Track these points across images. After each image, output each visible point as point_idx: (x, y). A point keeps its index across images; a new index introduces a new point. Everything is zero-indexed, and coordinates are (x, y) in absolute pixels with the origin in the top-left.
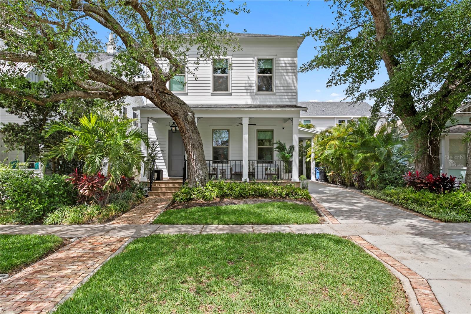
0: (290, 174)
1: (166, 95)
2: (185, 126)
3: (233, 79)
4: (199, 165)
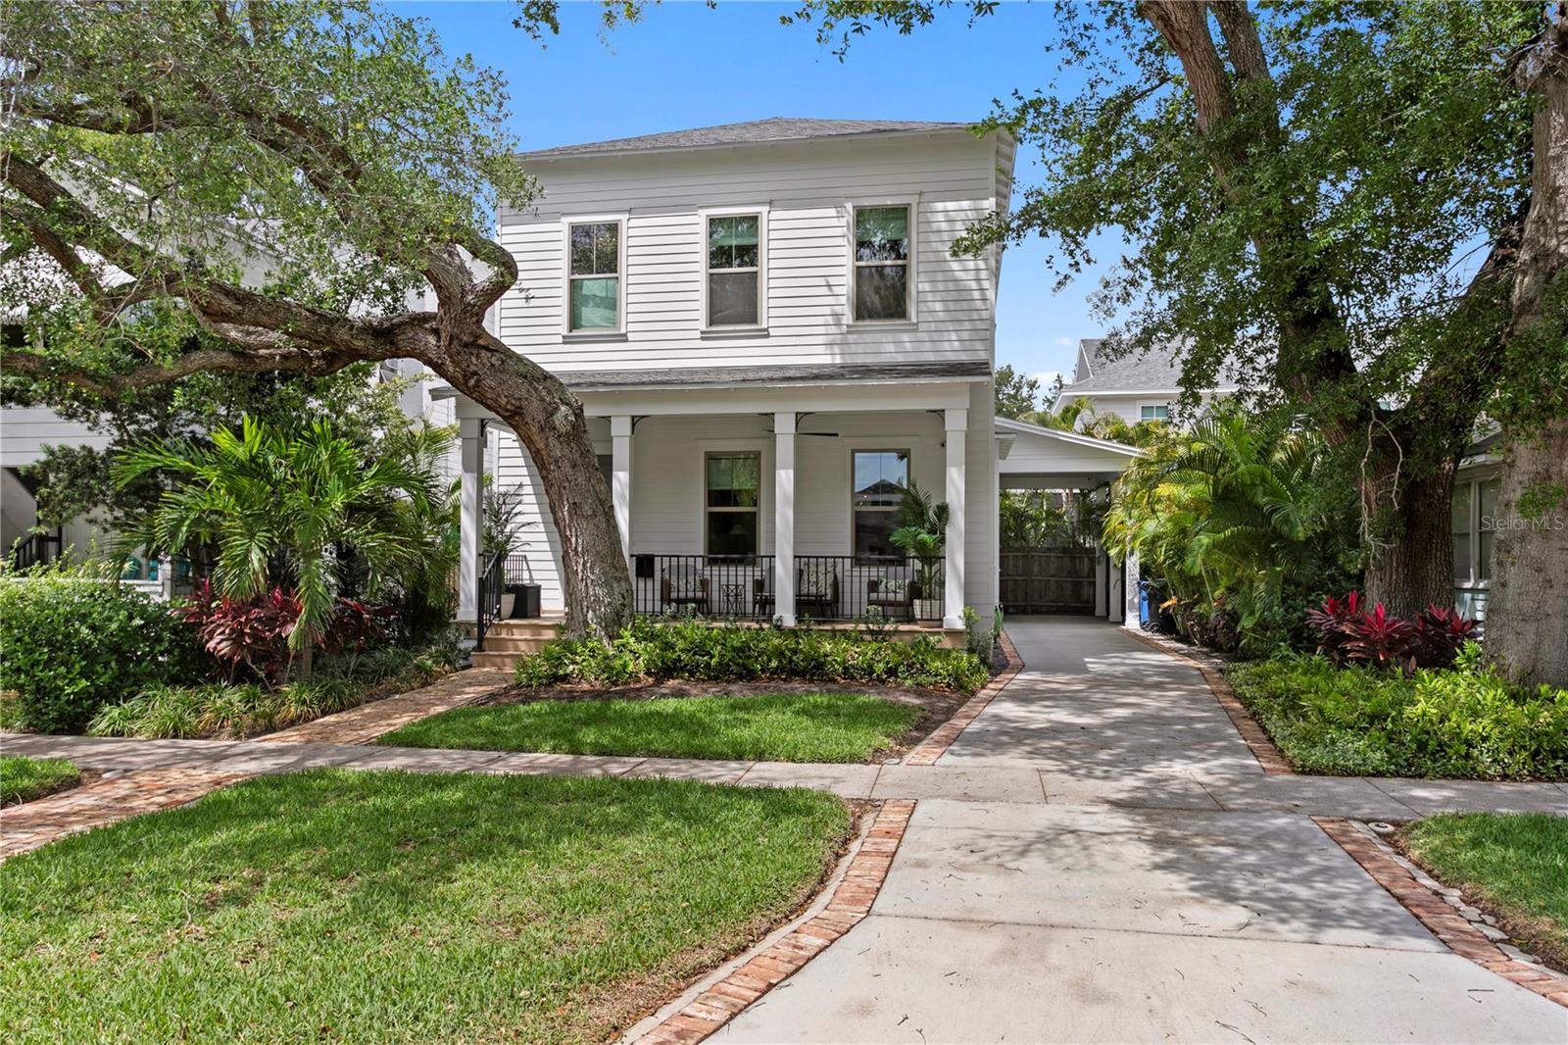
0: (936, 603)
1: (483, 353)
2: (547, 446)
3: (773, 283)
4: (597, 571)
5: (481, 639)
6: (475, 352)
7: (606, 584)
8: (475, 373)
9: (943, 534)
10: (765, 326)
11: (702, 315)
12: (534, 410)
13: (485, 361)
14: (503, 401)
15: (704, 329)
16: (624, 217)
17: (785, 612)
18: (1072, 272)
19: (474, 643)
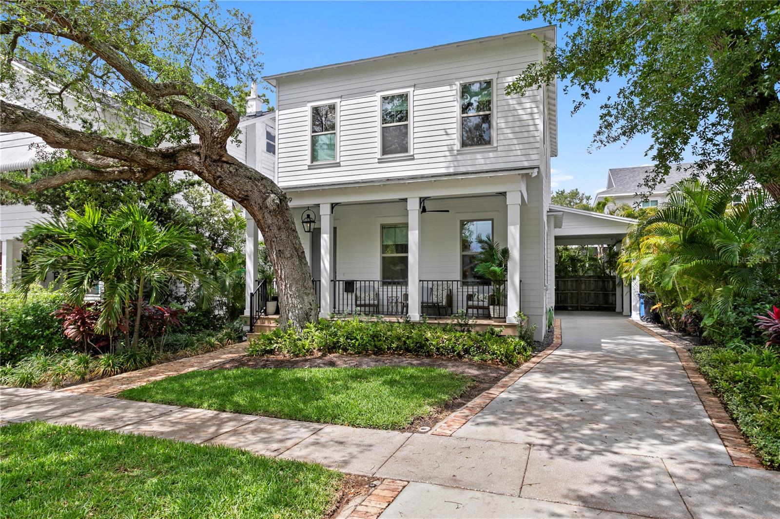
0: (502, 308)
1: (225, 165)
2: (264, 217)
3: (416, 130)
4: (293, 289)
6: (220, 164)
7: (299, 297)
8: (220, 177)
9: (506, 266)
10: (412, 153)
11: (378, 150)
12: (256, 197)
13: (226, 170)
14: (237, 192)
15: (380, 157)
16: (338, 100)
17: (415, 315)
18: (584, 100)
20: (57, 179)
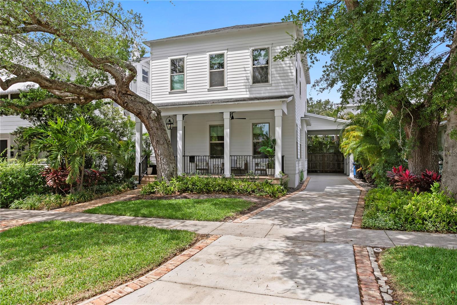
0: (273, 170)
1: (129, 96)
2: (149, 123)
3: (228, 74)
4: (165, 160)
5: (140, 181)
6: (126, 96)
7: (168, 164)
8: (126, 102)
10: (226, 86)
11: (208, 84)
12: (145, 113)
13: (129, 98)
14: (135, 110)
15: (208, 88)
16: (185, 56)
17: (227, 173)
18: (312, 64)
19: (138, 182)
20: (40, 103)
